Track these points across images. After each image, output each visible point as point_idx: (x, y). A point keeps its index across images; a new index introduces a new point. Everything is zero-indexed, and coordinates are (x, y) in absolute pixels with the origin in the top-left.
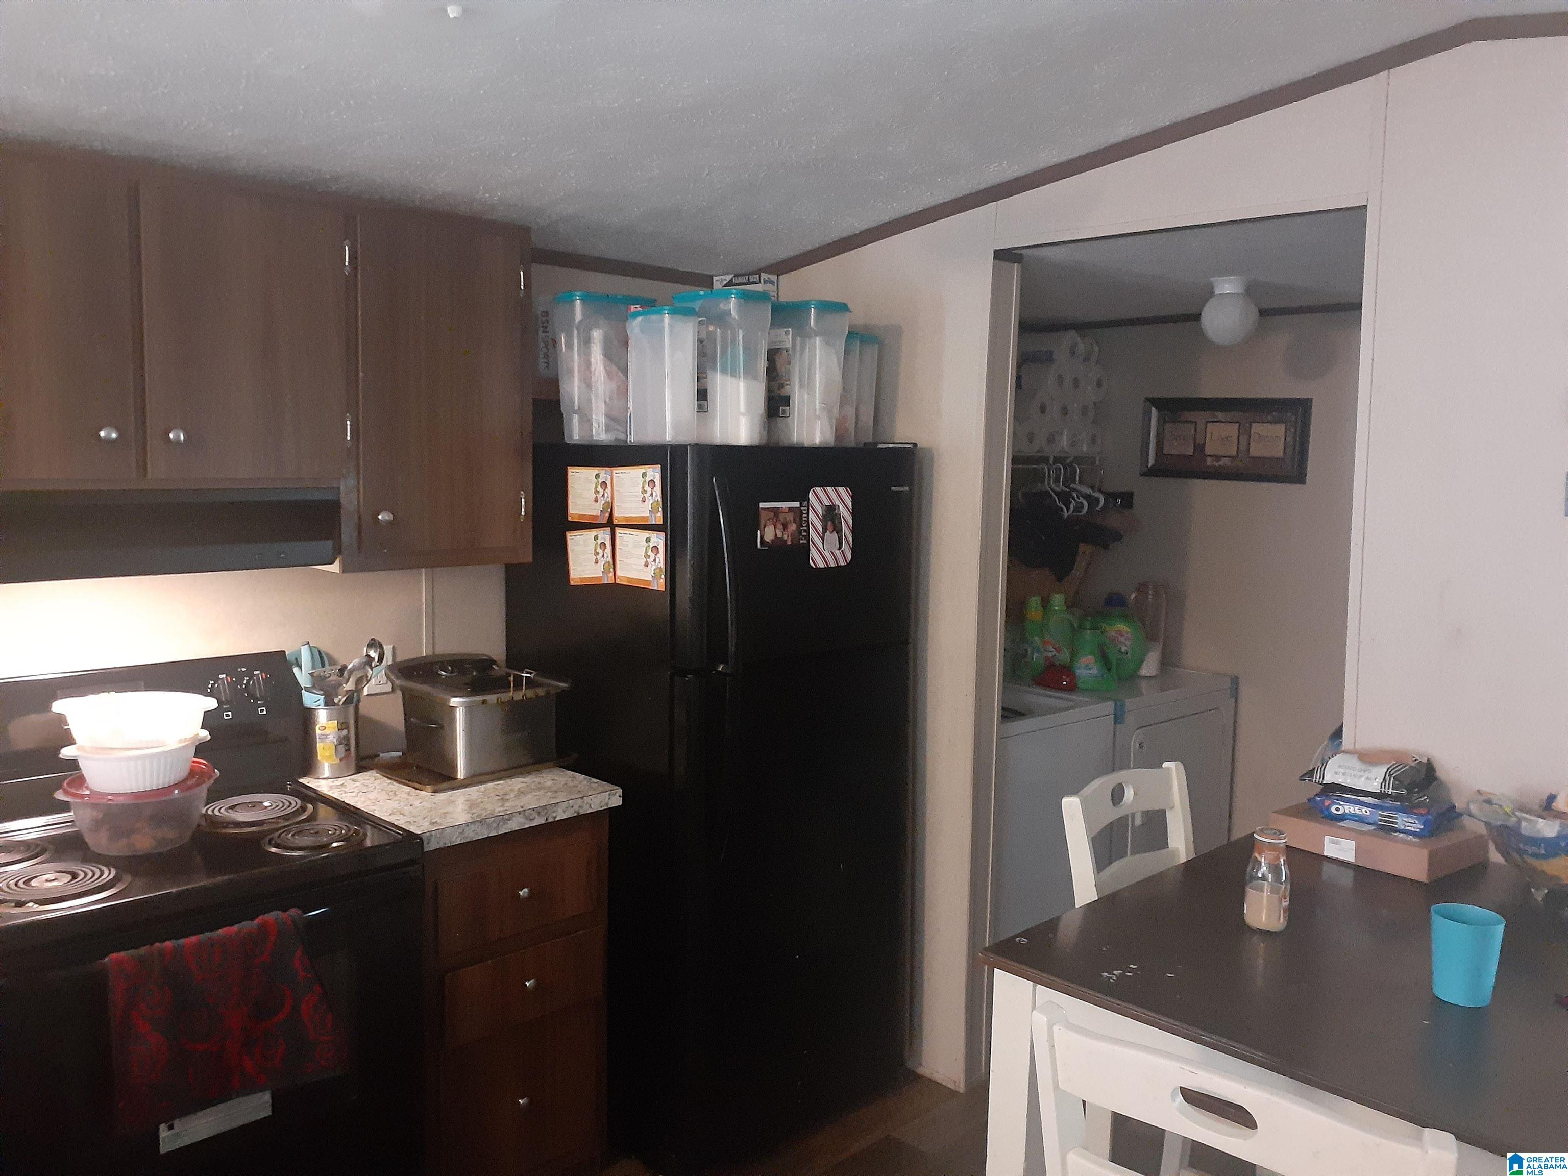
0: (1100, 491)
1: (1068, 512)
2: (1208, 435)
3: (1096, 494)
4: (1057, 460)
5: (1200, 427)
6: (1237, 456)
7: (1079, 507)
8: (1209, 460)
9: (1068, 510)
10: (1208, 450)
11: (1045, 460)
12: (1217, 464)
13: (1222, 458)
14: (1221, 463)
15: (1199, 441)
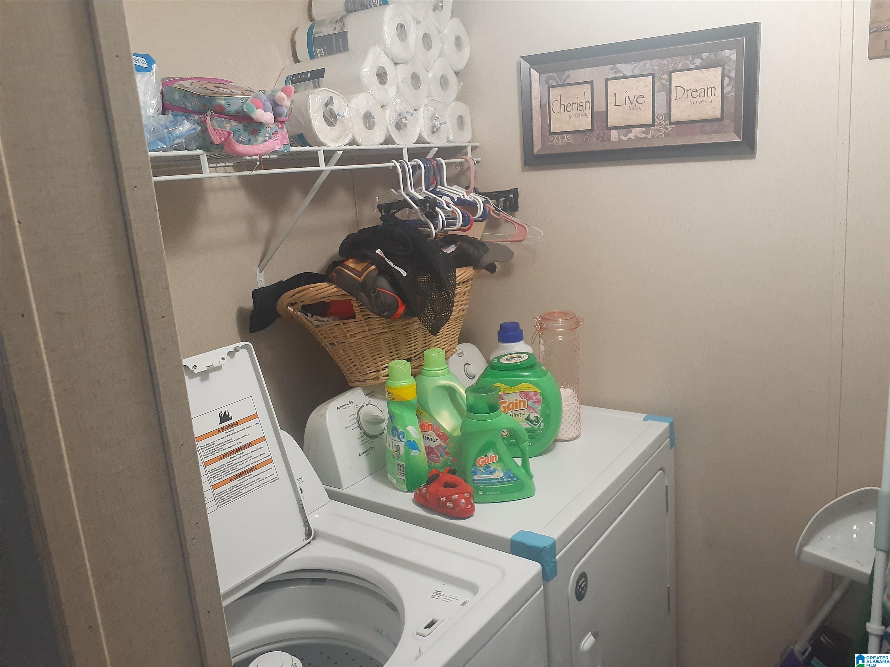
0: (476, 192)
1: (435, 229)
2: (611, 100)
3: (471, 197)
4: (413, 154)
5: (599, 86)
6: (653, 125)
7: (451, 219)
8: (614, 134)
9: (436, 227)
10: (612, 121)
11: (397, 155)
12: (625, 138)
13: (633, 130)
14: (631, 136)
15: (599, 107)
